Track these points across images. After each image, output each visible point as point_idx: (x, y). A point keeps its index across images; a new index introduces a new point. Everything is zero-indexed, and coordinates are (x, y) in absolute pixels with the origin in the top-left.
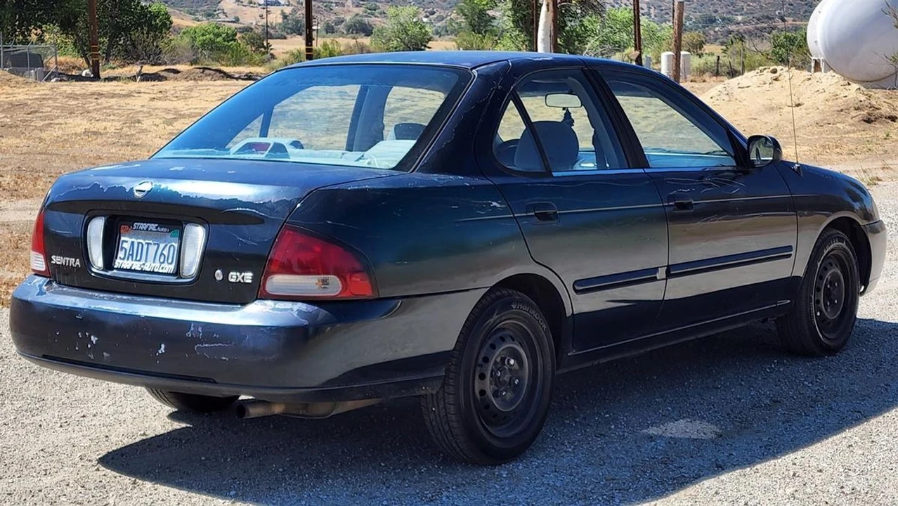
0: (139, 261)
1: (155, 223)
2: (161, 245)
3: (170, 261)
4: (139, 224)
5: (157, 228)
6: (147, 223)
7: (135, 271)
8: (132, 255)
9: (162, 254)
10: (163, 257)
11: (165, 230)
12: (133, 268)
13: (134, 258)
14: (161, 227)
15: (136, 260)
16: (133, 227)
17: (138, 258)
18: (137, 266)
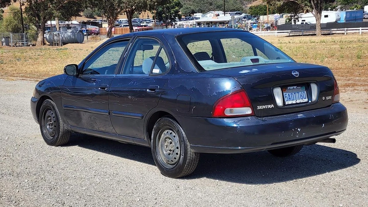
0: (293, 100)
1: (296, 86)
2: (299, 93)
3: (305, 98)
4: (289, 87)
5: (297, 87)
6: (293, 86)
7: (294, 104)
8: (290, 99)
9: (301, 96)
10: (301, 97)
11: (300, 87)
12: (293, 103)
13: (291, 100)
14: (298, 87)
15: (292, 100)
16: (288, 89)
17: (293, 99)
18: (294, 102)
